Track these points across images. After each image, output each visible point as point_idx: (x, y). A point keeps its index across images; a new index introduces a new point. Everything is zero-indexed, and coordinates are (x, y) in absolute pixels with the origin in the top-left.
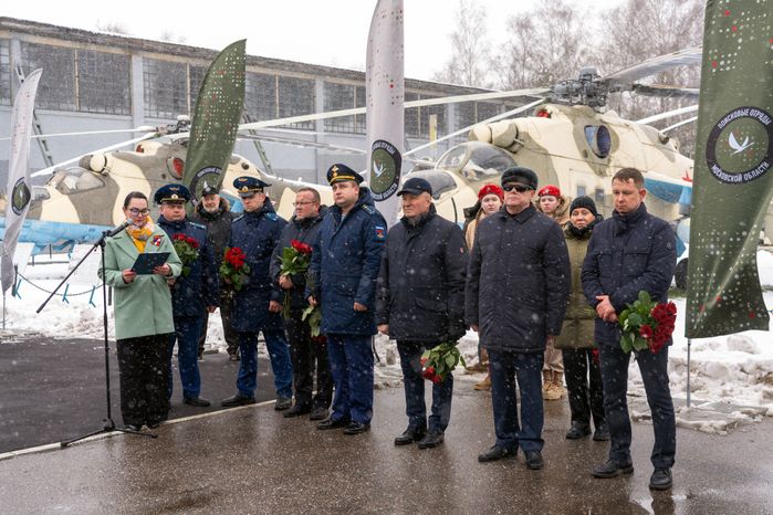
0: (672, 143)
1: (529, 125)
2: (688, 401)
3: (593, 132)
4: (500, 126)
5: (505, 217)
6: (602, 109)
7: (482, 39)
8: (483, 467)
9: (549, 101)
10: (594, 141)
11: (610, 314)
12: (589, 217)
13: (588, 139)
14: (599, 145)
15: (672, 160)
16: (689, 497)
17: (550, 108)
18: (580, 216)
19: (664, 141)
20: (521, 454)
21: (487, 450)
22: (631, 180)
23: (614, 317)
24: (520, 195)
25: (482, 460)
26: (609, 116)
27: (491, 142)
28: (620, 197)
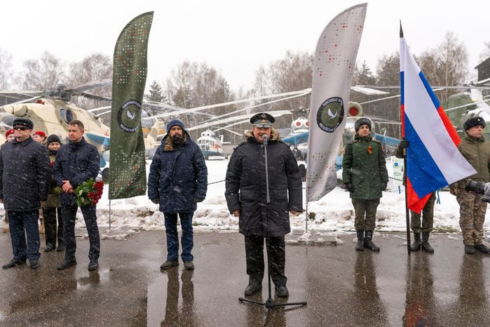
0: (100, 119)
1: (33, 107)
2: (110, 227)
3: (65, 112)
4: (18, 106)
5: (16, 143)
6: (69, 103)
7: (9, 69)
8: (6, 271)
9: (43, 97)
10: (65, 116)
11: (70, 189)
12: (59, 146)
13: (62, 115)
14: (67, 117)
15: (100, 127)
16: (111, 270)
17: (43, 100)
18: (55, 146)
19: (97, 118)
20: (28, 261)
21: (8, 262)
22: (76, 125)
23: (72, 191)
24: (22, 132)
25: (5, 268)
26: (72, 106)
27: (13, 113)
28: (71, 133)
